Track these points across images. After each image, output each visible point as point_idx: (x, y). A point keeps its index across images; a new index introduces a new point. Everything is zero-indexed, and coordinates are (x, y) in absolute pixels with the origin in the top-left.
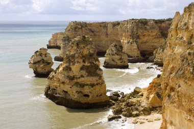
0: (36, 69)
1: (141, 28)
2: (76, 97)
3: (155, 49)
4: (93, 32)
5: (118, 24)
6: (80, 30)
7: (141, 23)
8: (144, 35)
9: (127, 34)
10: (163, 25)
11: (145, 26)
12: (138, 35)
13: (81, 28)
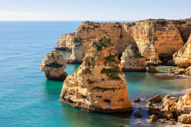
0: (48, 72)
1: (160, 30)
2: (96, 102)
3: (174, 52)
4: (106, 33)
5: (134, 24)
6: (93, 31)
7: (159, 24)
8: (162, 37)
9: (144, 35)
10: (183, 25)
11: (164, 27)
12: (155, 36)
13: (94, 29)
